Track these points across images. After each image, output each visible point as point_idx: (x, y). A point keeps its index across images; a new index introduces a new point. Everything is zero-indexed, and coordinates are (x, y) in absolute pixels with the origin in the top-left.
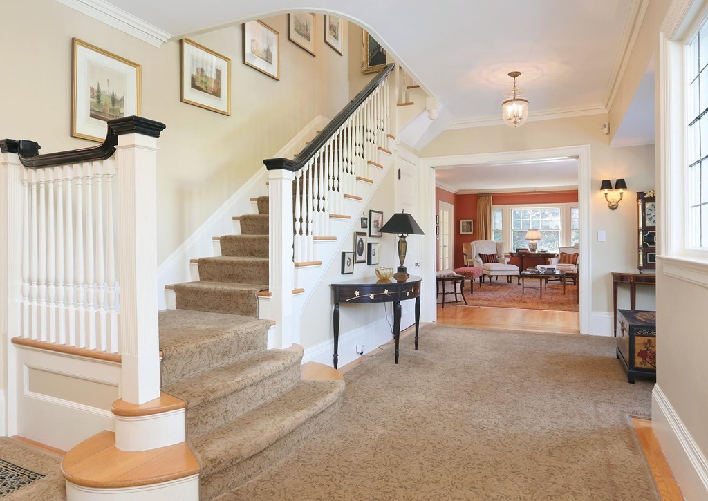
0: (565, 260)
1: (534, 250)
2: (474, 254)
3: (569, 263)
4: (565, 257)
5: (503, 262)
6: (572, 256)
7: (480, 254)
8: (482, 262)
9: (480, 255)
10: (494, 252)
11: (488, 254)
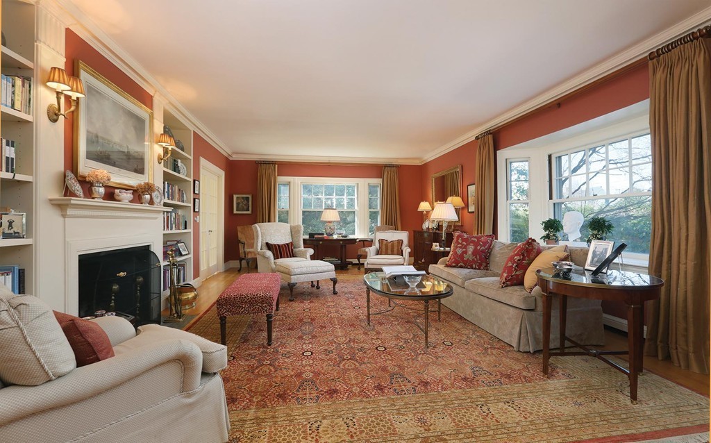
0: (387, 249)
1: (332, 235)
2: (259, 244)
3: (392, 254)
4: (387, 246)
5: (303, 255)
6: (396, 244)
7: (267, 243)
8: (272, 257)
9: (269, 246)
10: (288, 240)
11: (280, 244)
